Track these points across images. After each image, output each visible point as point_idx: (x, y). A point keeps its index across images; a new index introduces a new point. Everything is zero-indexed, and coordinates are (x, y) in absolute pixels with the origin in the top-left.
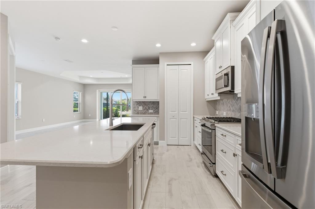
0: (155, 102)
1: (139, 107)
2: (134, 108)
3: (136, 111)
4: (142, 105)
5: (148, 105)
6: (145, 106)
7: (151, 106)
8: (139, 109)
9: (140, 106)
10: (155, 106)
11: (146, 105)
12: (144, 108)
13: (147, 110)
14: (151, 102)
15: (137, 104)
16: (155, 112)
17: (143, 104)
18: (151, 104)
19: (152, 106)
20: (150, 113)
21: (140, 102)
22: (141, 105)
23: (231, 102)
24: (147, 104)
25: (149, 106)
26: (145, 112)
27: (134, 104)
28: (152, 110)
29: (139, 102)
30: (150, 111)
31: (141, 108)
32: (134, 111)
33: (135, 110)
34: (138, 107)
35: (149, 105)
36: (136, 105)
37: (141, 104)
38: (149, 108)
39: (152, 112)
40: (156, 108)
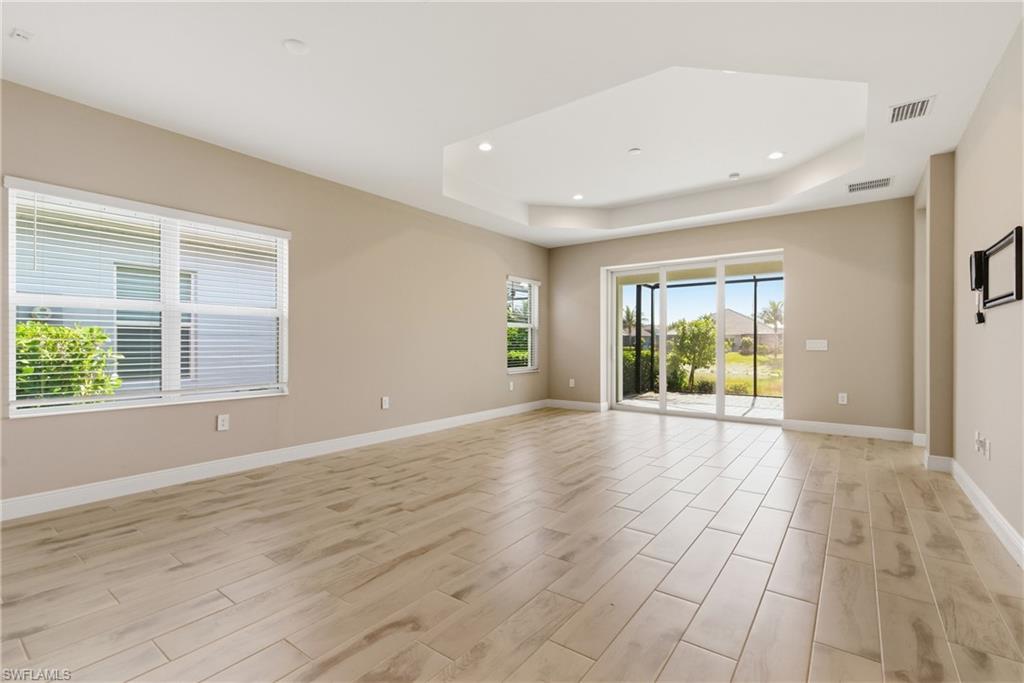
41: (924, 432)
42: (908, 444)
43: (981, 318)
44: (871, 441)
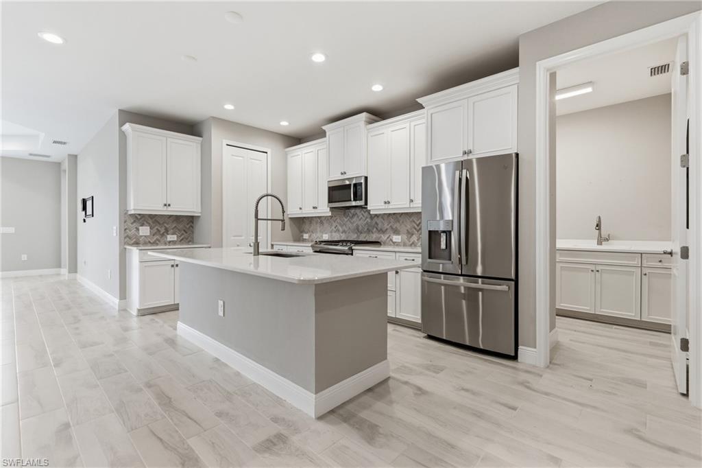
0: (180, 216)
1: (140, 228)
2: (125, 229)
3: (130, 238)
4: (147, 222)
5: (164, 223)
6: (156, 227)
7: (170, 226)
8: (141, 234)
9: (142, 225)
10: (181, 226)
11: (159, 223)
12: (155, 230)
13: (163, 235)
14: (171, 216)
15: (135, 221)
16: (182, 239)
17: (150, 222)
18: (173, 222)
19: (174, 226)
20: (170, 242)
21: (142, 216)
22: (145, 223)
23: (339, 221)
24: (161, 222)
25: (167, 226)
26: (157, 239)
27: (125, 222)
28: (175, 236)
29: (139, 215)
30: (168, 236)
31: (145, 231)
32: (125, 238)
33: (127, 236)
34: (138, 229)
35: (168, 224)
36: (132, 224)
37: (145, 220)
38: (167, 231)
39: (175, 239)
40: (184, 231)
41: (66, 268)
42: (59, 274)
43: (84, 221)
44: (41, 276)
